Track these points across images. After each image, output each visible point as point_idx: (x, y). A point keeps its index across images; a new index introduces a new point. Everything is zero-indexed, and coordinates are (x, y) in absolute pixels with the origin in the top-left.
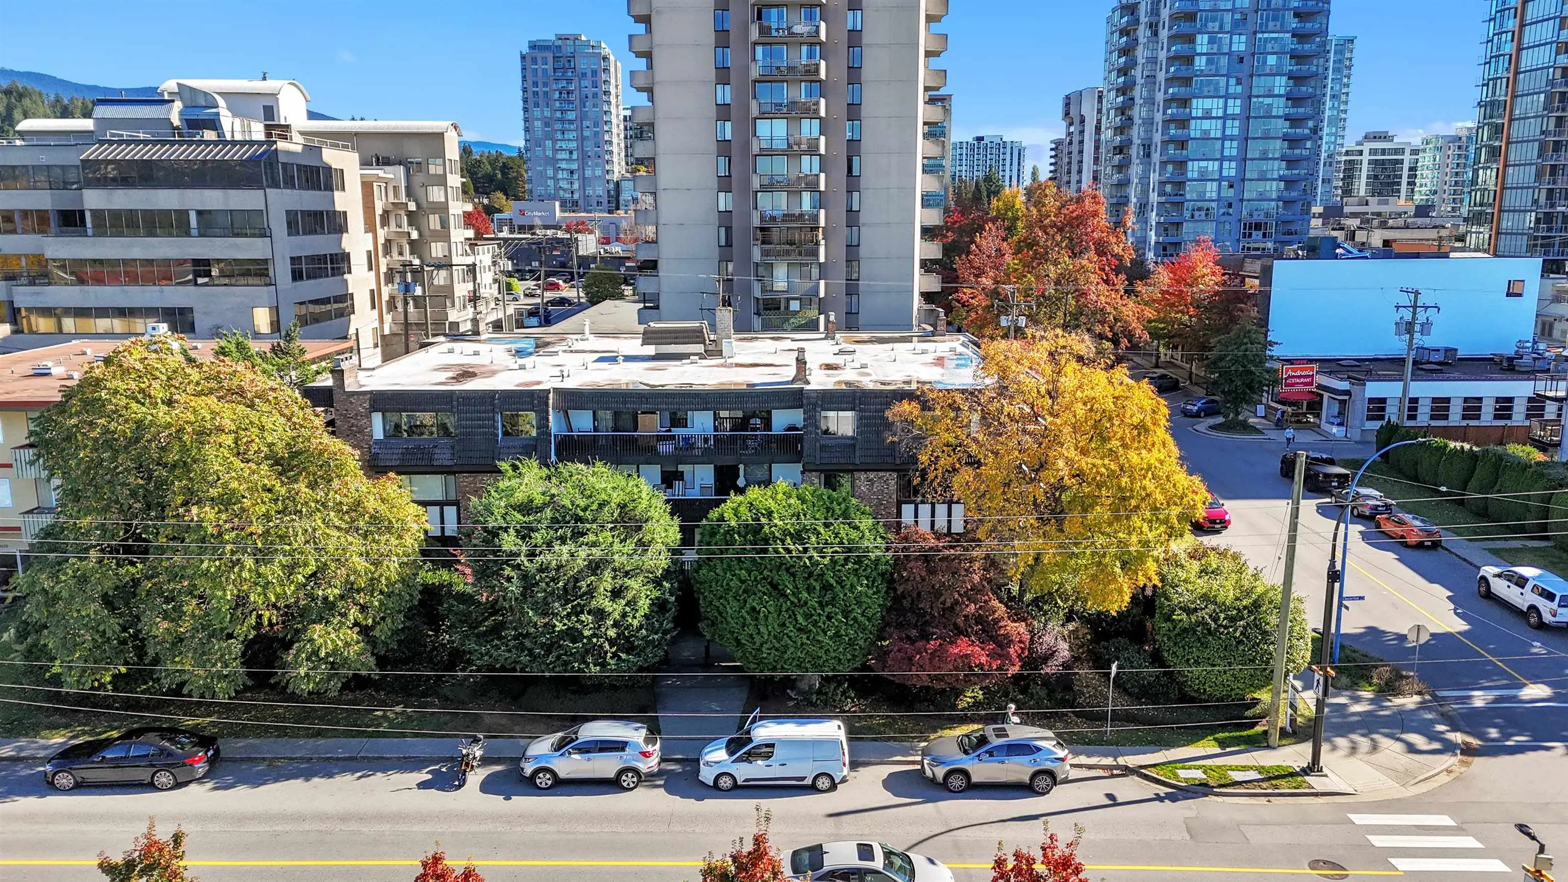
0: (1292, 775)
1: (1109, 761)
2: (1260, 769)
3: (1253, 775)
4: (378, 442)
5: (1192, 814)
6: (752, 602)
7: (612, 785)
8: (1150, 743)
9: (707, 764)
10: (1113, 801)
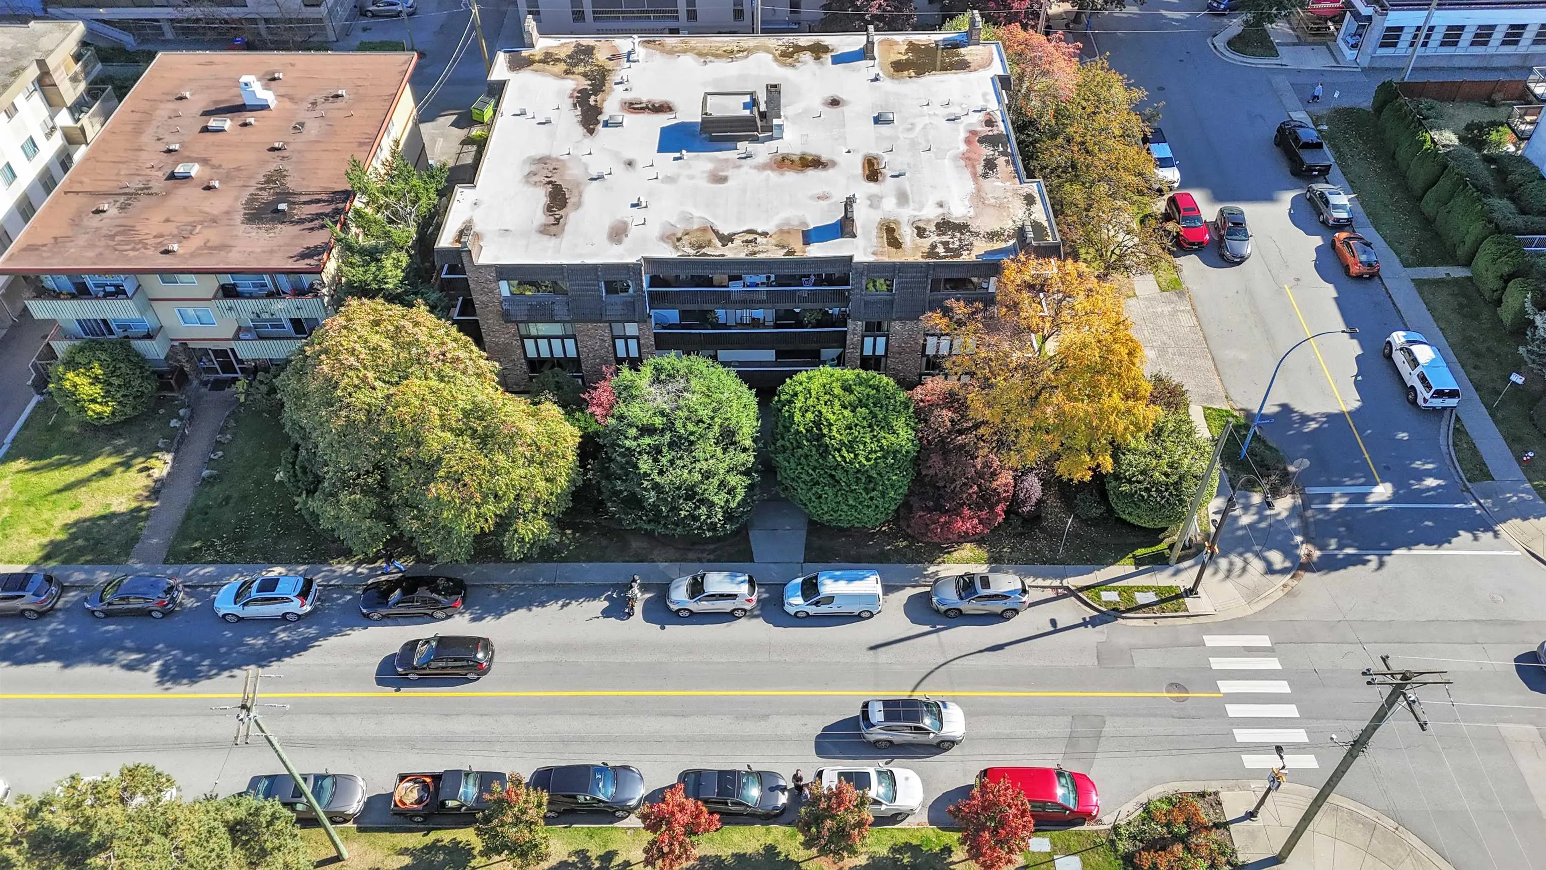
0: (1178, 596)
1: (1057, 583)
2: (1158, 590)
3: (1151, 597)
4: (506, 299)
5: (1103, 638)
6: (817, 489)
7: (730, 616)
8: (1088, 561)
9: (790, 604)
10: (1055, 628)
